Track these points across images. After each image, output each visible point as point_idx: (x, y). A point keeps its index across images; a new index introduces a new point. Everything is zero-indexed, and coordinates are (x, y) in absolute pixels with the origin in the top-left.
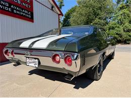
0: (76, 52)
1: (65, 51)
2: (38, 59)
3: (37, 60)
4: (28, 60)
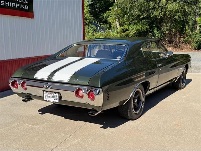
0: (98, 88)
1: (88, 86)
2: (59, 93)
3: (57, 95)
4: (46, 94)
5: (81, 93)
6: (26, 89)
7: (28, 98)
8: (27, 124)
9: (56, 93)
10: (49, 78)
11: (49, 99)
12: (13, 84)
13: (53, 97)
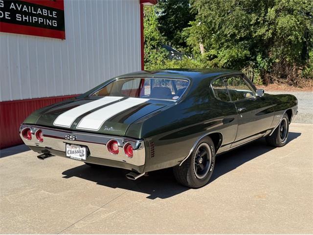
0: (139, 139)
1: (125, 136)
2: (86, 147)
3: (84, 149)
4: (69, 148)
5: (116, 146)
6: (42, 140)
7: (46, 153)
8: (43, 191)
9: (82, 146)
10: (73, 125)
11: (72, 156)
12: (25, 133)
13: (79, 152)
